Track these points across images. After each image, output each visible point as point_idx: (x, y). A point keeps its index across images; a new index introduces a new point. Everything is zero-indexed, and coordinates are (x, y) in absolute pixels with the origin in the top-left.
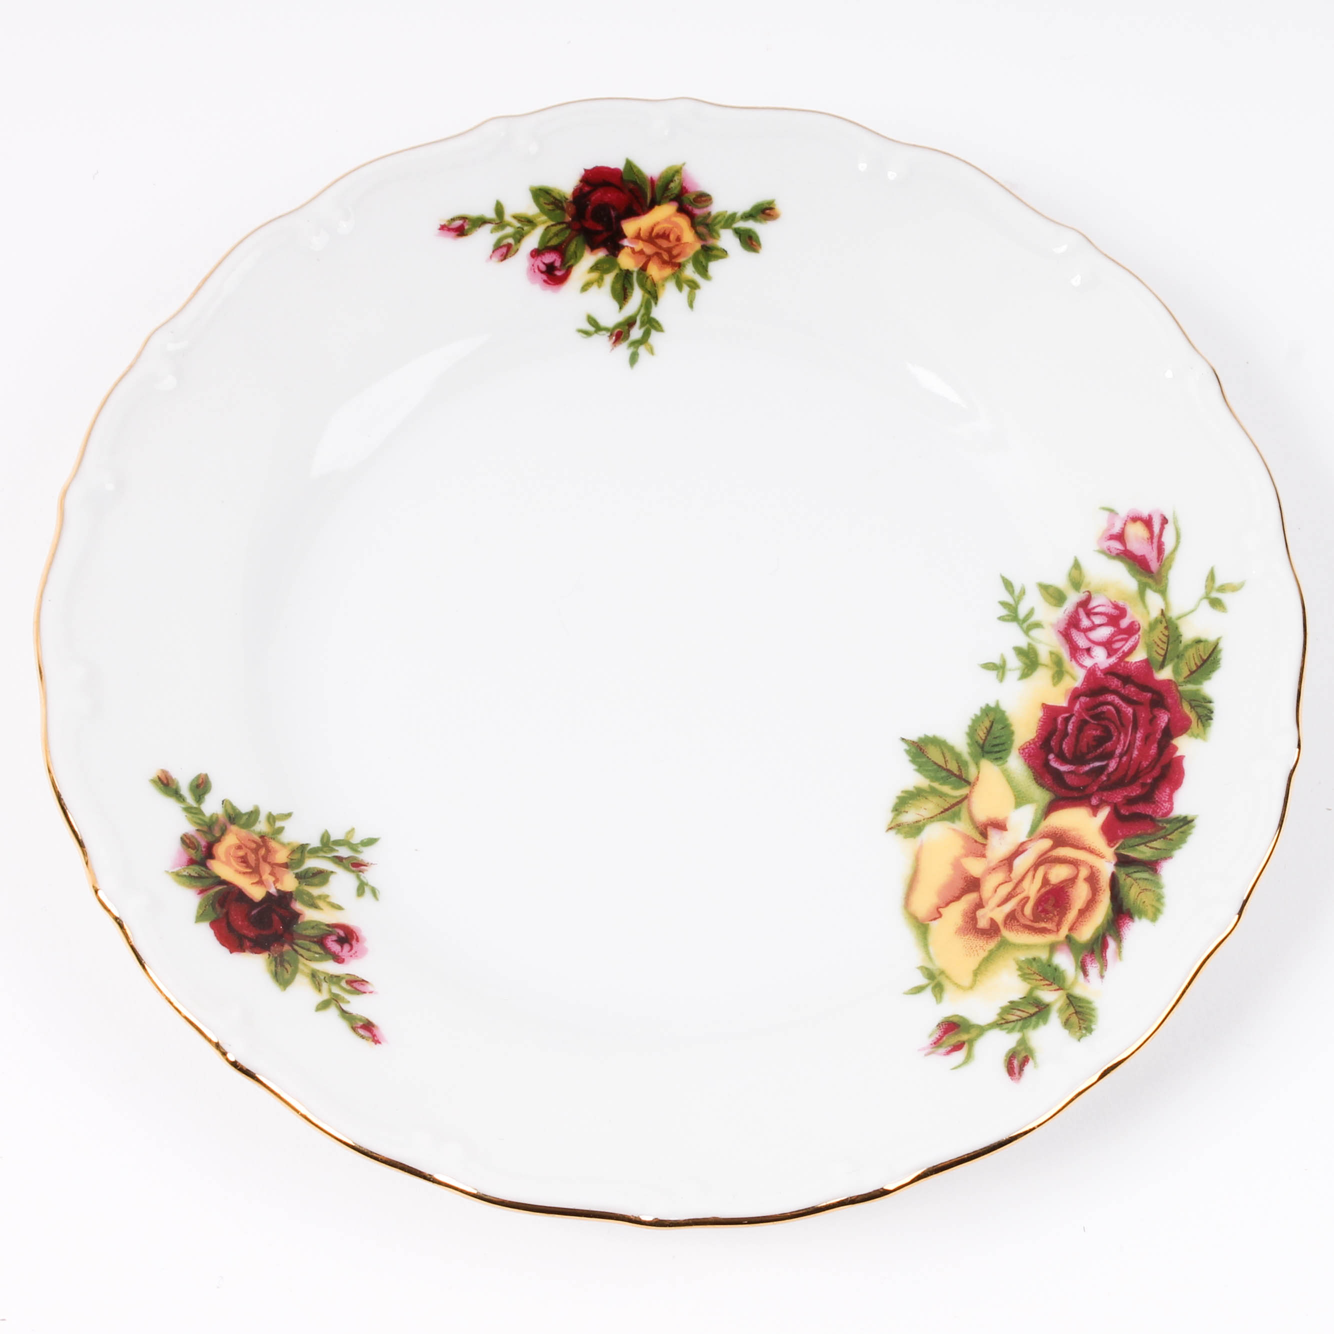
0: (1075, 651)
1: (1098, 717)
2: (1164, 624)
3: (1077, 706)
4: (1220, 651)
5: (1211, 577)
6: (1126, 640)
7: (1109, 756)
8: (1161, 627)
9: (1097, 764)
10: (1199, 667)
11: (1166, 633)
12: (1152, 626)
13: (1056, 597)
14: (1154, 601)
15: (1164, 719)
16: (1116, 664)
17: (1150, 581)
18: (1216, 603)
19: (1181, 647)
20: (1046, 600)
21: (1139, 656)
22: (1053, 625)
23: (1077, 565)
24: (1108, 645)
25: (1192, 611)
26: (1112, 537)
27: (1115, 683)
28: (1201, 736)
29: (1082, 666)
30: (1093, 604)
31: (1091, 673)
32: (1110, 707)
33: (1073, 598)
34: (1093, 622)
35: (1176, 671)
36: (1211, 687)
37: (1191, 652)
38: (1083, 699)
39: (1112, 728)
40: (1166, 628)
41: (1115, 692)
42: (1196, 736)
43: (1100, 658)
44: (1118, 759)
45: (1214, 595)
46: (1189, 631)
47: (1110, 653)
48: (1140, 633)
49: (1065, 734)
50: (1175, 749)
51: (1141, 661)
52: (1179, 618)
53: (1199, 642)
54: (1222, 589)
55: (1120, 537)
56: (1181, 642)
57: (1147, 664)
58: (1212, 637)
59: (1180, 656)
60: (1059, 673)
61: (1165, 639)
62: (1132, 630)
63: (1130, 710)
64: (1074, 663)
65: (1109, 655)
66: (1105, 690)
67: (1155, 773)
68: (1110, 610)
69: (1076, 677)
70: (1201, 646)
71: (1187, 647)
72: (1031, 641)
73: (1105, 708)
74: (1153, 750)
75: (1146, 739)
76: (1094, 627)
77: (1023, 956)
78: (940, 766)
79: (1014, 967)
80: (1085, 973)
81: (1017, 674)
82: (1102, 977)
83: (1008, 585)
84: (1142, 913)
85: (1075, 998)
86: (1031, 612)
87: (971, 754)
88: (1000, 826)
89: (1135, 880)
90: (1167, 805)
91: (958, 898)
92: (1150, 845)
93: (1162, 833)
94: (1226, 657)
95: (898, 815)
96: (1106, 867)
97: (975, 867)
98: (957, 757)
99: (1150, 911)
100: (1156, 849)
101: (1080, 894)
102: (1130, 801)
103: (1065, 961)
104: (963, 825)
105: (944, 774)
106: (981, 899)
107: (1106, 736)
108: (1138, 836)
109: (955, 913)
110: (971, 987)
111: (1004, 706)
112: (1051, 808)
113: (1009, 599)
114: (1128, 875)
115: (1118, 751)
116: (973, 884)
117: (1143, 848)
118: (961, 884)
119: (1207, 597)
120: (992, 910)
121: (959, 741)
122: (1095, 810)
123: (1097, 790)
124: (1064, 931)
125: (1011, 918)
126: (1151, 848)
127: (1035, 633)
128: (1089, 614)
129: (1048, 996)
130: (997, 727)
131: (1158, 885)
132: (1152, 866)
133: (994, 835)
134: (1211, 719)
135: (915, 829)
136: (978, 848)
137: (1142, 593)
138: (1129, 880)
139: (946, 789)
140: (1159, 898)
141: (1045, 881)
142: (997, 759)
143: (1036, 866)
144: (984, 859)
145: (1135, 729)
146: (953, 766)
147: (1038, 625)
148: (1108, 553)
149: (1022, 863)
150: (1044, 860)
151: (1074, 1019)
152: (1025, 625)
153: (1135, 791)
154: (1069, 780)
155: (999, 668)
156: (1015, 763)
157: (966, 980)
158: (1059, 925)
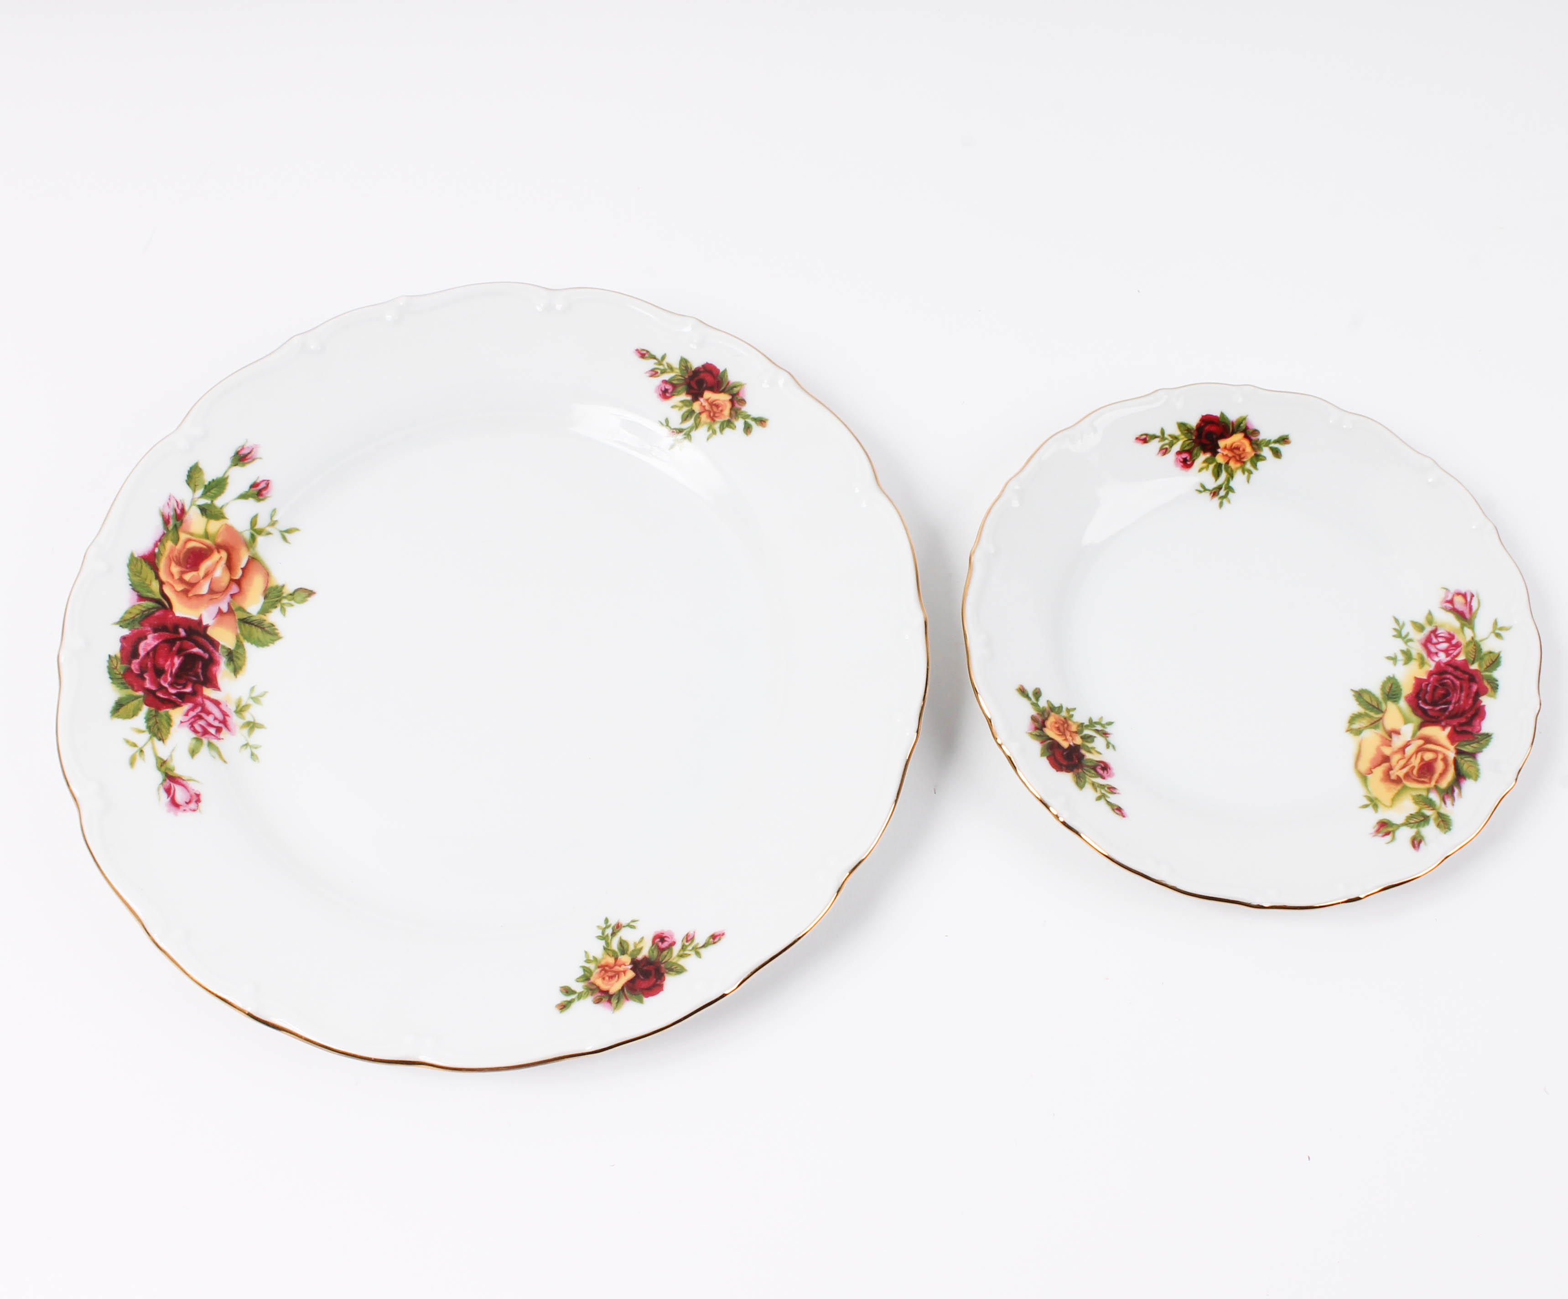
0: (1430, 654)
1: (1443, 685)
2: (1473, 643)
3: (1432, 679)
4: (1501, 657)
5: (1496, 623)
6: (1455, 650)
7: (1449, 703)
8: (1472, 645)
9: (1443, 707)
10: (1491, 664)
11: (1474, 647)
12: (1468, 644)
13: (1420, 627)
14: (1468, 633)
15: (1475, 687)
16: (1450, 661)
17: (1465, 623)
18: (1498, 635)
19: (1482, 654)
20: (1415, 628)
21: (1461, 658)
22: (1419, 641)
23: (1430, 613)
24: (1446, 651)
25: (1487, 638)
26: (1448, 602)
27: (1450, 669)
28: (1494, 696)
29: (1433, 661)
30: (1438, 632)
31: (1438, 664)
32: (1448, 681)
33: (1429, 629)
34: (1438, 641)
35: (1480, 666)
36: (1497, 674)
37: (1486, 658)
38: (1434, 676)
39: (1450, 691)
40: (1475, 645)
41: (1450, 673)
42: (1491, 696)
43: (1442, 657)
44: (1453, 705)
45: (1497, 631)
46: (1486, 647)
47: (1448, 655)
48: (1462, 646)
49: (1426, 692)
50: (1481, 702)
51: (1463, 660)
52: (1481, 641)
53: (1490, 653)
54: (1501, 629)
55: (1451, 602)
56: (1481, 652)
57: (1465, 662)
58: (1497, 651)
59: (1482, 659)
60: (1422, 663)
61: (1474, 651)
62: (1458, 645)
63: (1458, 683)
64: (1429, 659)
65: (1447, 656)
66: (1446, 672)
67: (1472, 712)
68: (1447, 635)
69: (1431, 666)
70: (1491, 655)
71: (1485, 655)
72: (1408, 647)
73: (1446, 681)
74: (1470, 702)
75: (1467, 696)
76: (1439, 643)
77: (1415, 793)
78: (1369, 703)
79: (1411, 798)
80: (1445, 803)
81: (1402, 662)
82: (1453, 805)
83: (1397, 621)
84: (1470, 777)
85: (1441, 814)
86: (1408, 634)
87: (1383, 698)
88: (1398, 733)
89: (1466, 761)
90: (1478, 728)
91: (1379, 765)
92: (1472, 745)
93: (1477, 740)
94: (1504, 660)
95: (1350, 725)
96: (1451, 755)
97: (1387, 751)
98: (1377, 699)
99: (1474, 776)
100: (1475, 747)
101: (1439, 766)
102: (1461, 725)
103: (1434, 797)
104: (1380, 731)
105: (1371, 707)
106: (1391, 766)
107: (1447, 694)
108: (1465, 741)
109: (1379, 772)
110: (1391, 806)
111: (1397, 677)
112: (1422, 726)
113: (1397, 627)
114: (1462, 759)
115: (1453, 701)
116: (1386, 759)
117: (1468, 747)
118: (1380, 759)
119: (1494, 632)
120: (1397, 771)
121: (1377, 692)
122: (1444, 728)
123: (1444, 719)
124: (1433, 783)
125: (1407, 776)
126: (1472, 747)
127: (1410, 644)
128: (1437, 636)
129: (1428, 812)
130: (1394, 687)
131: (1476, 764)
132: (1473, 755)
133: (1394, 736)
134: (1497, 689)
135: (1358, 732)
136: (1388, 742)
137: (1462, 628)
138: (1463, 761)
139: (1372, 714)
140: (1478, 770)
141: (1422, 760)
142: (1395, 701)
143: (1417, 752)
144: (1390, 748)
145: (1461, 691)
146: (1375, 704)
147: (1411, 640)
148: (1445, 609)
149: (1410, 750)
150: (1420, 750)
151: (1442, 824)
152: (1405, 640)
153: (1463, 720)
154: (1430, 713)
155: (1394, 659)
156: (1403, 704)
157: (1388, 803)
158: (1430, 780)
